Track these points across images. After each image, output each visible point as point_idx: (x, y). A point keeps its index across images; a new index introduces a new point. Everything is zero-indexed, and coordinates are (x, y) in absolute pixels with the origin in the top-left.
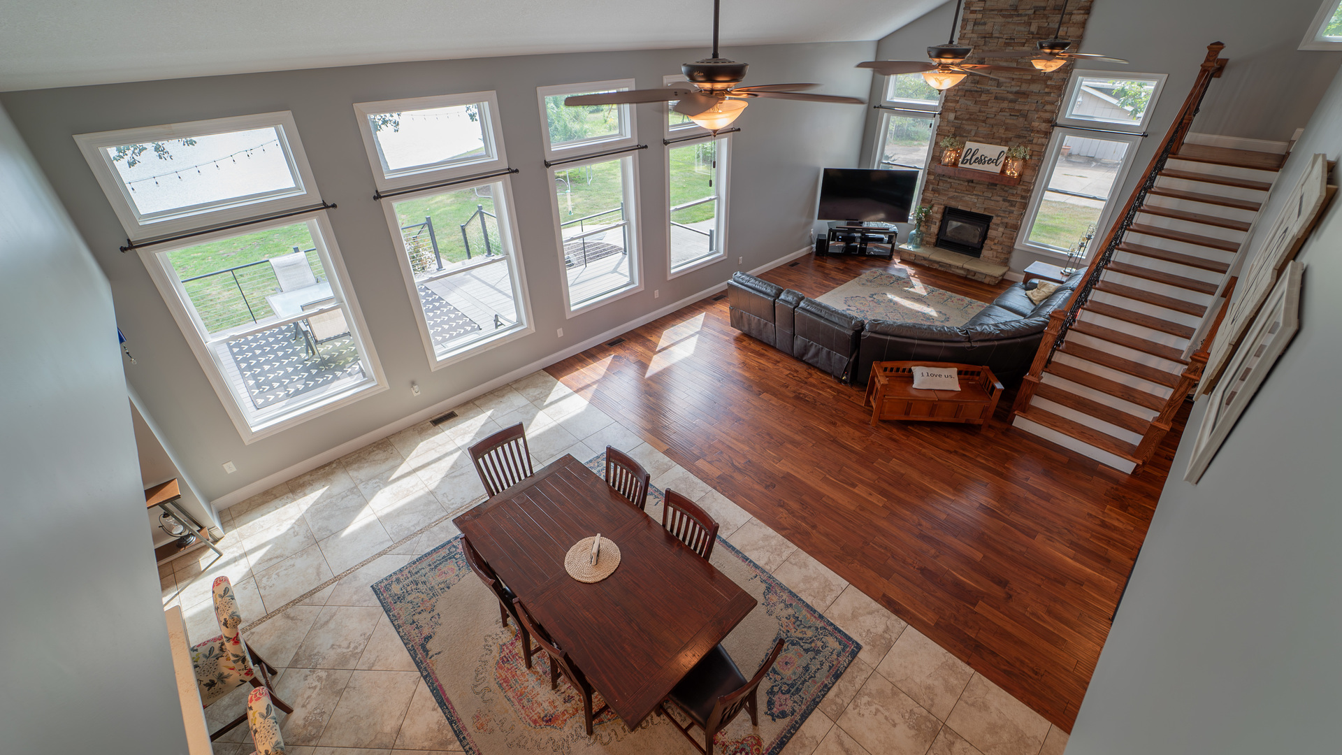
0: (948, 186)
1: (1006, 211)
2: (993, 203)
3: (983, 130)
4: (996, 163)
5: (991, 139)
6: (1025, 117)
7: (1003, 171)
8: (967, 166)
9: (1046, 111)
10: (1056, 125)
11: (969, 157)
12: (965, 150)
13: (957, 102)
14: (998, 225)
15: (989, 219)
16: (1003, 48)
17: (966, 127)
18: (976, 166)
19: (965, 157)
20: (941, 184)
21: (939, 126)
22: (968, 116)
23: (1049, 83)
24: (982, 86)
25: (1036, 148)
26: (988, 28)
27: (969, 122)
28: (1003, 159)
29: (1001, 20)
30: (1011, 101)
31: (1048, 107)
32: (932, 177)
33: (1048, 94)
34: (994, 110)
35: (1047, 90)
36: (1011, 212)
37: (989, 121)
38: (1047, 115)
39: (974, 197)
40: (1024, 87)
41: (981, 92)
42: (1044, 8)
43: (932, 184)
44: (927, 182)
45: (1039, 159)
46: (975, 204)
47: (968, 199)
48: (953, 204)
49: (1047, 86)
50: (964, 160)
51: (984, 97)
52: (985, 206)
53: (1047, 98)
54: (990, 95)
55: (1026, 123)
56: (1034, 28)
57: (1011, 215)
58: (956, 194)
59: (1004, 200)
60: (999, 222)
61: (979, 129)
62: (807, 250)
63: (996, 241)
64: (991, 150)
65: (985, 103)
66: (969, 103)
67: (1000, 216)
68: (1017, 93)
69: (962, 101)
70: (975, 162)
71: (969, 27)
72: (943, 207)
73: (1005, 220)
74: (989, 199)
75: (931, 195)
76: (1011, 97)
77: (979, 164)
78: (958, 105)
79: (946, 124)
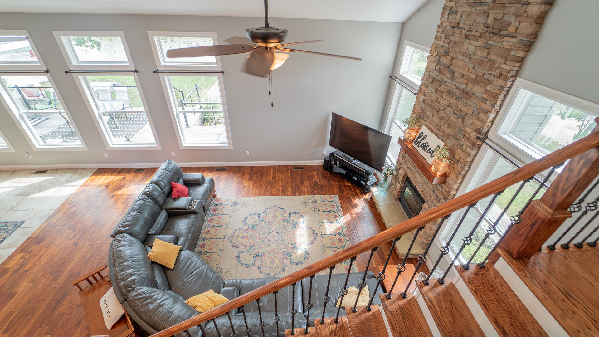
2: (427, 189)
4: (432, 154)
5: (437, 130)
6: (464, 118)
7: (432, 165)
8: (416, 146)
9: (478, 119)
10: (486, 139)
11: (419, 140)
12: (420, 133)
15: (423, 201)
17: (426, 112)
18: (420, 150)
21: (415, 104)
22: (430, 103)
23: (491, 88)
24: (443, 77)
27: (430, 109)
28: (437, 153)
30: (458, 99)
33: (485, 100)
34: (445, 103)
37: (441, 112)
41: (441, 82)
48: (409, 174)
50: (417, 141)
51: (442, 88)
54: (446, 88)
55: (462, 125)
58: (412, 168)
60: (426, 208)
61: (434, 118)
62: (320, 162)
64: (433, 141)
66: (433, 90)
67: (429, 204)
68: (463, 91)
69: (430, 86)
70: (421, 146)
72: (404, 172)
76: (458, 93)
77: (422, 149)
78: (427, 90)
79: (418, 104)
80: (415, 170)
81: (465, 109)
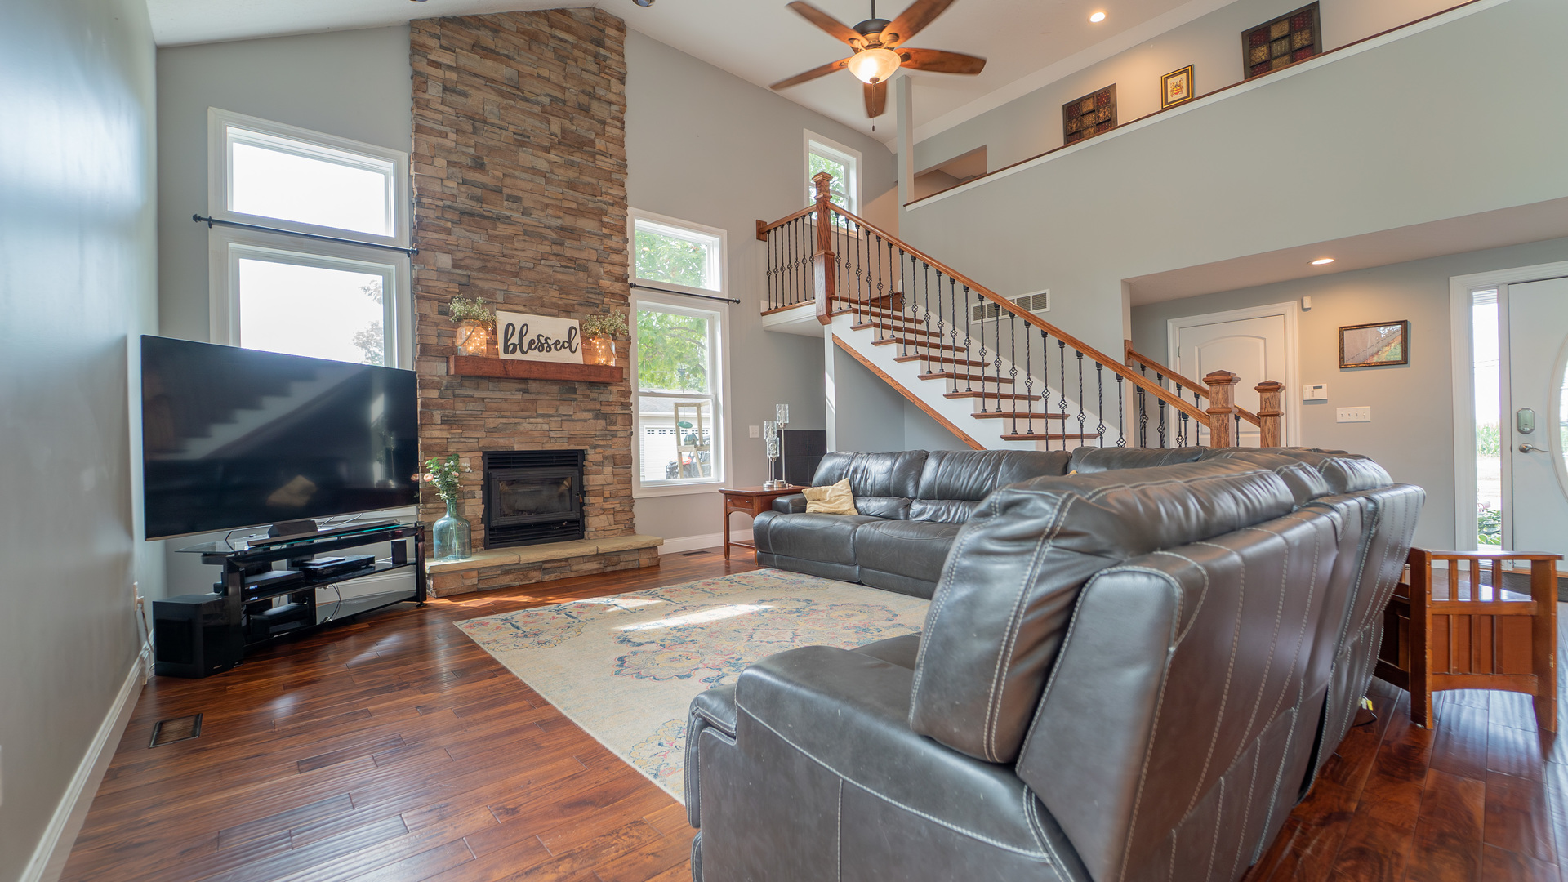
0: (479, 406)
1: (606, 435)
2: (578, 426)
3: (518, 290)
4: (570, 347)
5: (542, 307)
6: (585, 269)
7: (586, 361)
8: (517, 356)
9: (612, 263)
10: (630, 285)
11: (515, 340)
12: (501, 327)
13: (448, 232)
14: (601, 463)
15: (579, 456)
16: (514, 148)
17: (481, 284)
18: (534, 356)
19: (506, 340)
20: (460, 406)
22: (478, 264)
23: (605, 219)
26: (473, 104)
27: (487, 276)
28: (578, 340)
29: (494, 96)
30: (554, 243)
31: (615, 258)
33: (609, 236)
34: (529, 254)
35: (605, 231)
36: (612, 435)
37: (524, 274)
38: (616, 269)
39: (540, 420)
40: (569, 221)
41: (494, 219)
43: (440, 407)
45: (626, 342)
46: (546, 434)
47: (530, 427)
48: (502, 443)
49: (602, 224)
50: (506, 345)
51: (502, 230)
52: (566, 434)
53: (609, 243)
55: (590, 280)
56: (555, 127)
57: (615, 440)
58: (504, 421)
59: (597, 417)
60: (599, 458)
61: (511, 289)
63: (607, 493)
64: (553, 327)
65: (511, 239)
66: (475, 237)
67: (597, 446)
68: (560, 228)
69: (458, 231)
70: (529, 348)
71: (431, 88)
72: (481, 454)
73: (609, 452)
74: (570, 419)
75: (445, 434)
76: (552, 235)
77: (539, 351)
78: (452, 239)
79: (434, 276)
80: (517, 420)
81: (584, 255)
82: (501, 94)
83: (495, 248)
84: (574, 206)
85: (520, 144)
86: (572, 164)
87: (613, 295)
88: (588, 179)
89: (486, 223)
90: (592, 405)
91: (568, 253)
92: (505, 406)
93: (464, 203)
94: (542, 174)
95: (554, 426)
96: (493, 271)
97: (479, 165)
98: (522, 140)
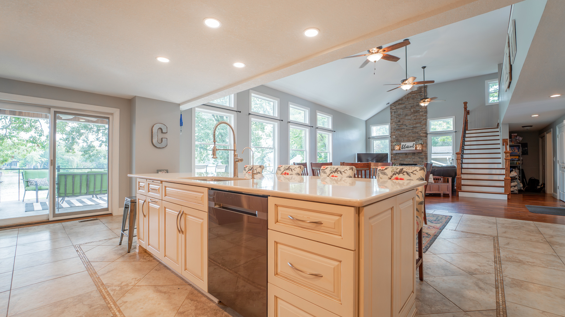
0: (399, 157)
1: (421, 161)
2: (416, 160)
3: (406, 139)
4: (413, 147)
5: (409, 141)
6: (418, 133)
7: (416, 149)
8: (404, 149)
10: (428, 134)
11: (403, 147)
12: (402, 145)
13: (395, 133)
17: (400, 139)
19: (402, 147)
20: (396, 157)
21: (391, 140)
22: (399, 136)
23: (422, 123)
24: (401, 127)
25: (424, 141)
26: (399, 113)
28: (415, 145)
29: (402, 110)
30: (412, 130)
31: (424, 129)
32: (393, 155)
34: (407, 133)
35: (422, 125)
36: (423, 161)
37: (406, 136)
38: (424, 132)
40: (414, 126)
41: (402, 129)
42: (414, 106)
43: (393, 157)
44: (391, 157)
45: (426, 144)
46: (410, 161)
47: (407, 160)
48: (402, 162)
49: (421, 124)
50: (402, 148)
51: (403, 130)
52: (413, 161)
53: (422, 127)
54: (405, 129)
55: (418, 135)
56: (412, 111)
58: (402, 159)
59: (419, 158)
61: (404, 139)
64: (410, 144)
66: (399, 132)
67: (419, 163)
68: (413, 127)
69: (396, 132)
71: (393, 113)
72: (399, 164)
74: (414, 158)
75: (394, 161)
77: (407, 148)
78: (395, 134)
79: (393, 139)
80: (405, 159)
81: (417, 131)
82: (403, 109)
83: (401, 133)
84: (415, 123)
85: (406, 116)
86: (415, 116)
87: (423, 136)
88: (418, 117)
89: (400, 130)
90: (418, 156)
91: (414, 131)
92: (403, 157)
93: (397, 128)
94: (410, 119)
95: (411, 160)
96: (402, 137)
97: (399, 121)
98: (406, 115)
